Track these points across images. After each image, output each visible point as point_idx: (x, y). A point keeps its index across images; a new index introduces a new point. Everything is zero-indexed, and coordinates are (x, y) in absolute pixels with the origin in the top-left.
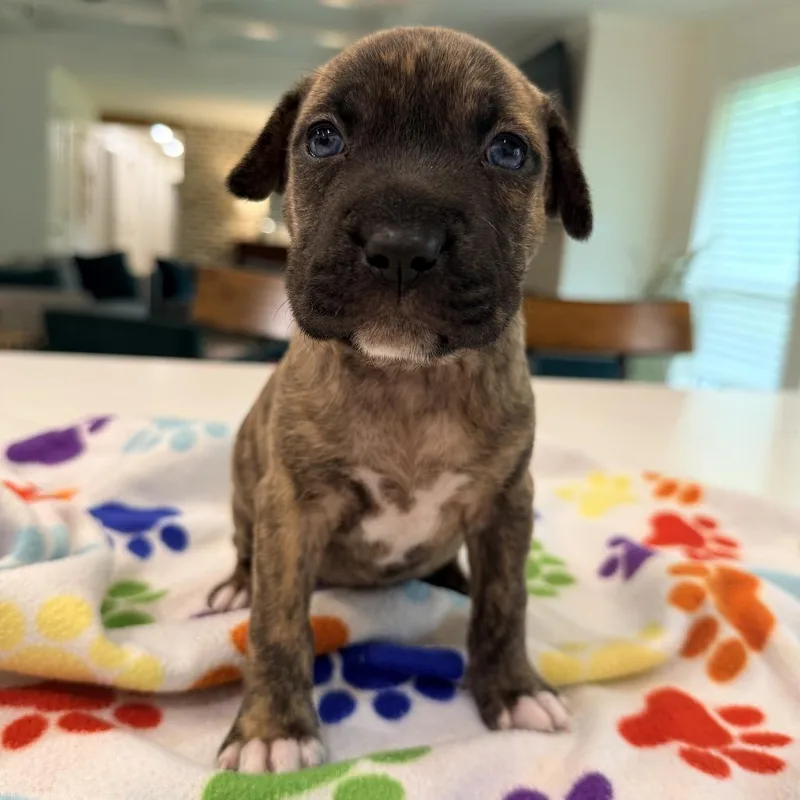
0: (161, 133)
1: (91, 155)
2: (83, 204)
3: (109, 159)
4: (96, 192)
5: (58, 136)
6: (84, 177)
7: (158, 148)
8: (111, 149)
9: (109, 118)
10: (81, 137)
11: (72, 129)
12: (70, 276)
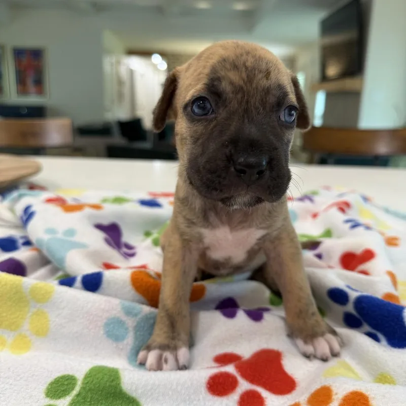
0: (157, 59)
1: (123, 71)
2: (120, 96)
3: (131, 73)
4: (126, 90)
5: (108, 63)
6: (120, 82)
7: (155, 66)
8: (133, 68)
9: (131, 52)
10: (118, 63)
11: (114, 60)
12: (116, 131)
